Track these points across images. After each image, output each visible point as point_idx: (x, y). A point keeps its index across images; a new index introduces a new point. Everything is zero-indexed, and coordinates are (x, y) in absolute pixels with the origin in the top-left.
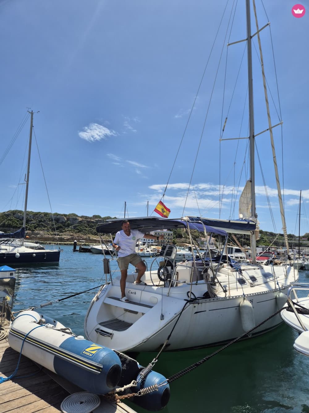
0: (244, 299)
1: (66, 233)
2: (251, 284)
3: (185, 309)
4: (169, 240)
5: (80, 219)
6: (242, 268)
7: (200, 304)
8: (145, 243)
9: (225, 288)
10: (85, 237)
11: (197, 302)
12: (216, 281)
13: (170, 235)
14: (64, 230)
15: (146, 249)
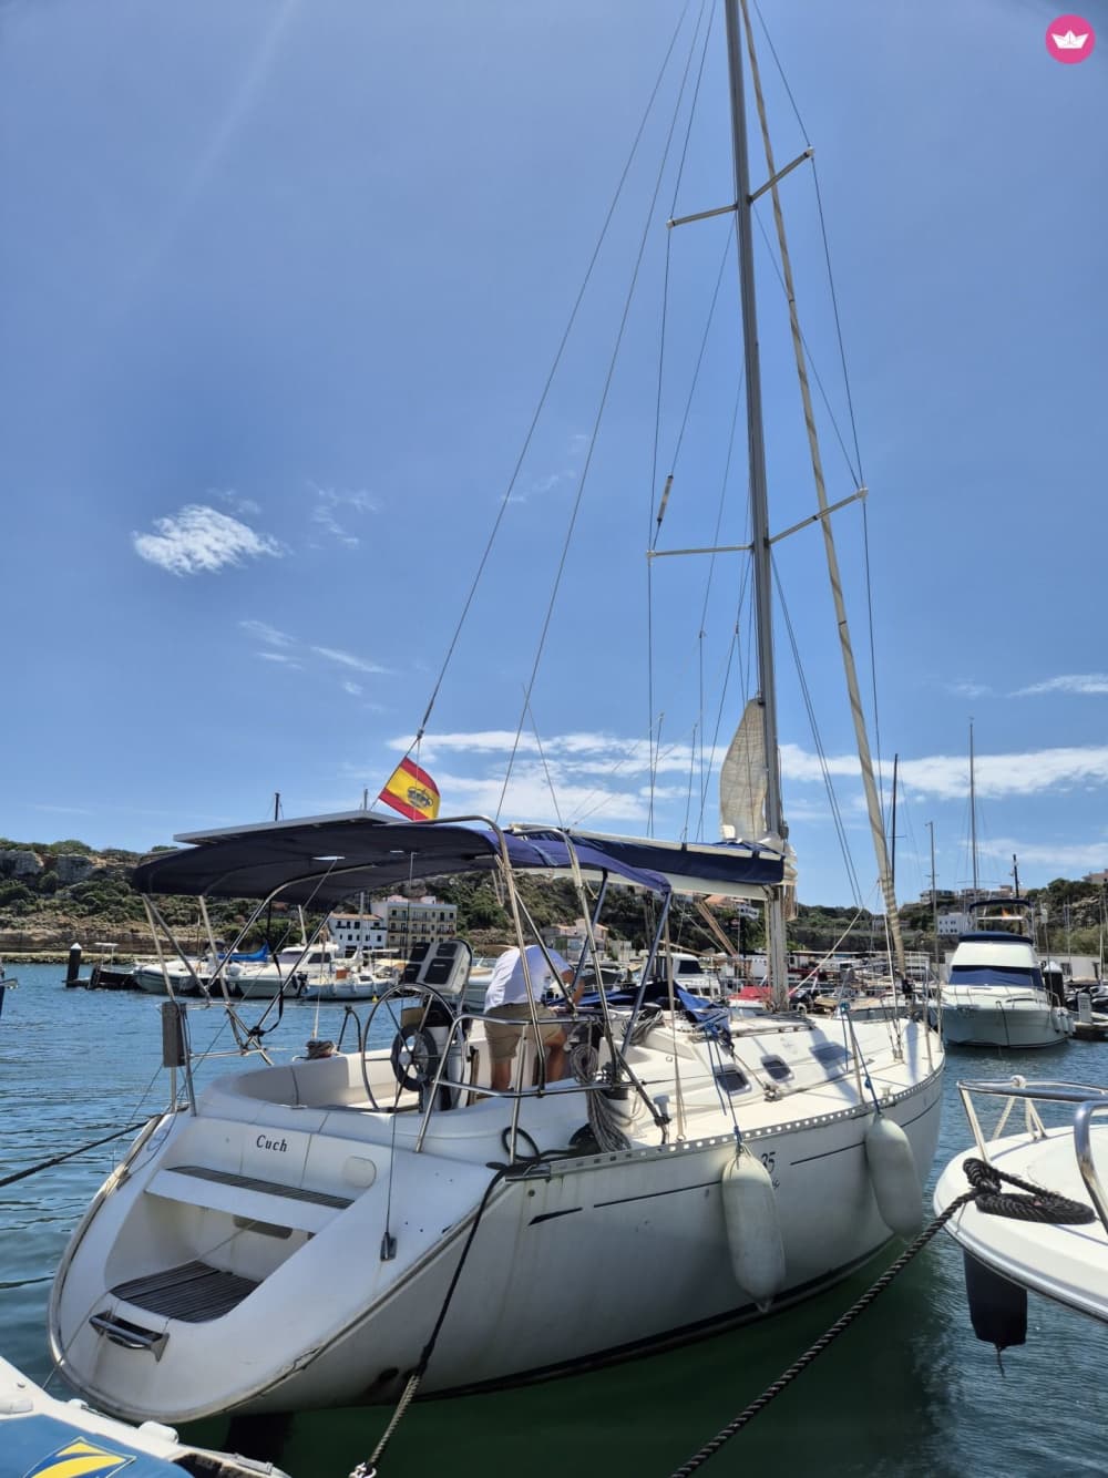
0: (739, 1150)
1: (41, 916)
2: (768, 1088)
3: (490, 1204)
4: (441, 936)
5: (100, 863)
6: (734, 1026)
7: (555, 1182)
8: (355, 948)
9: (663, 1107)
10: (118, 931)
11: (542, 1172)
12: (625, 1078)
13: (447, 916)
14: (32, 904)
15: (359, 971)
